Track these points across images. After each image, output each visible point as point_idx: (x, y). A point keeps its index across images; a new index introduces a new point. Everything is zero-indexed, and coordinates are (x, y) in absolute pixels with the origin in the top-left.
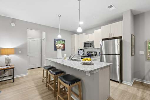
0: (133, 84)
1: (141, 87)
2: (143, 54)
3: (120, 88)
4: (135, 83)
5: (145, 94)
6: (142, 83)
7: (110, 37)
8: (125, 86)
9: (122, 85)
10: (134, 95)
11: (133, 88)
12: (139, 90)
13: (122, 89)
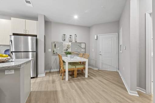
0: (45, 75)
1: (50, 74)
2: (51, 51)
3: (37, 81)
4: (46, 74)
5: (53, 77)
6: (50, 72)
7: (25, 33)
8: (40, 78)
9: (38, 79)
10: (48, 80)
11: (46, 77)
12: (50, 77)
13: (39, 81)
